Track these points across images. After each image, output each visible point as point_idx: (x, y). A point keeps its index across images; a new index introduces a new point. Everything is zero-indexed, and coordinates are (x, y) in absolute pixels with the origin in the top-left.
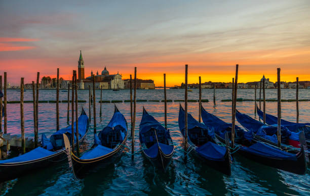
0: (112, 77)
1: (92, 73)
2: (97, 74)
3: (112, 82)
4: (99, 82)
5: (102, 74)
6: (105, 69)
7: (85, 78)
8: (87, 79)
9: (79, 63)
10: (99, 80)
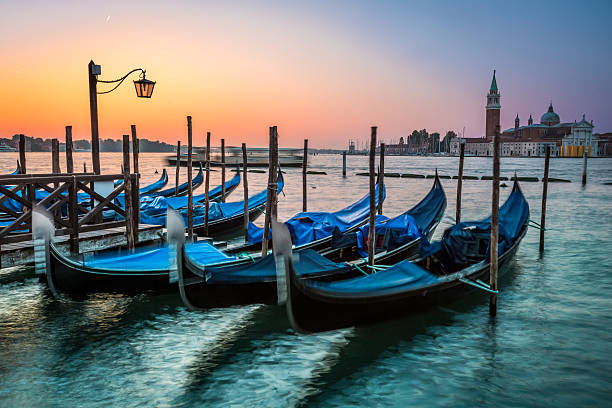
0: (568, 129)
1: (517, 121)
2: (530, 121)
3: (568, 140)
5: (542, 123)
6: (551, 109)
7: (502, 132)
8: (506, 133)
9: (490, 99)
10: (534, 136)
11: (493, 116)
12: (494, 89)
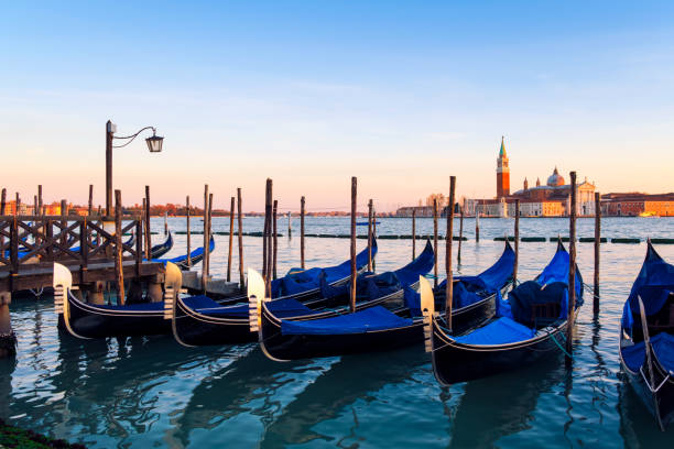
1: (526, 183)
2: (538, 183)
4: (541, 201)
5: (548, 185)
6: (556, 172)
7: (511, 193)
8: (515, 195)
9: (499, 163)
10: (540, 196)
11: (502, 179)
12: (502, 155)
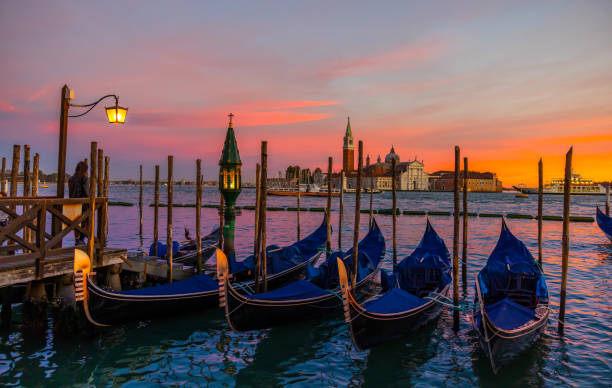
0: (404, 167)
1: (368, 160)
2: (379, 160)
3: (404, 176)
4: (377, 176)
5: (386, 161)
6: (392, 151)
7: (355, 169)
9: (346, 140)
10: (379, 172)
11: (348, 156)
12: (348, 134)
